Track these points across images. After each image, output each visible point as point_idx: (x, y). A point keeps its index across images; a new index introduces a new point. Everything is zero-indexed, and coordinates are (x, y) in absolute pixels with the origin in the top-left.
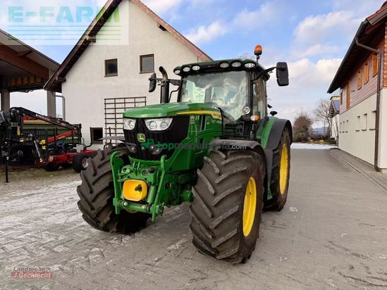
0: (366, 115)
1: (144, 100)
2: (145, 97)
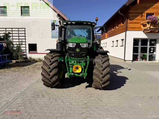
0: (117, 41)
1: (24, 30)
2: (25, 28)
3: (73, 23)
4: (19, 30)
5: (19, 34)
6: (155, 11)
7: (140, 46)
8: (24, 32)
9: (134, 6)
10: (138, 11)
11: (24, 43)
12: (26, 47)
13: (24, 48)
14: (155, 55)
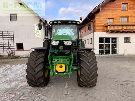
0: (88, 39)
1: (12, 32)
2: (13, 31)
3: (59, 22)
4: (9, 32)
5: (8, 35)
6: (114, 17)
7: (104, 43)
8: (12, 34)
9: (99, 13)
10: (102, 17)
11: (12, 43)
12: (14, 46)
13: (13, 47)
14: (116, 50)
